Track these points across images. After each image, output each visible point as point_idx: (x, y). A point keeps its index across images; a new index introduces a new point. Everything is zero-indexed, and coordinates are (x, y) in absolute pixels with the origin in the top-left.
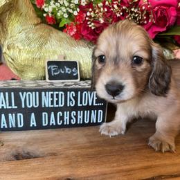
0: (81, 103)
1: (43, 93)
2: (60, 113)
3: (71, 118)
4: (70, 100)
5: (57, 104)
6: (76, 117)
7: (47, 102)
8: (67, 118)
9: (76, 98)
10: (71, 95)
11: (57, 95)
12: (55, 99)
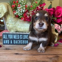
0: (24, 38)
1: (14, 35)
2: (18, 41)
3: (21, 42)
4: (21, 37)
5: (17, 38)
6: (22, 42)
7: (15, 37)
8: (20, 42)
9: (22, 37)
10: (21, 36)
11: (17, 36)
12: (17, 37)
